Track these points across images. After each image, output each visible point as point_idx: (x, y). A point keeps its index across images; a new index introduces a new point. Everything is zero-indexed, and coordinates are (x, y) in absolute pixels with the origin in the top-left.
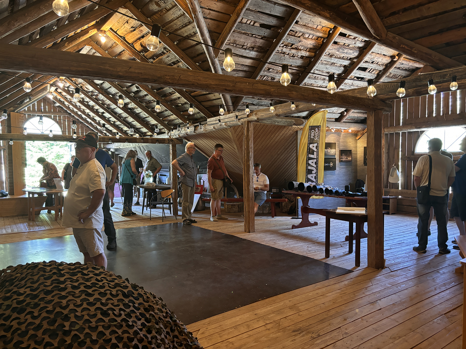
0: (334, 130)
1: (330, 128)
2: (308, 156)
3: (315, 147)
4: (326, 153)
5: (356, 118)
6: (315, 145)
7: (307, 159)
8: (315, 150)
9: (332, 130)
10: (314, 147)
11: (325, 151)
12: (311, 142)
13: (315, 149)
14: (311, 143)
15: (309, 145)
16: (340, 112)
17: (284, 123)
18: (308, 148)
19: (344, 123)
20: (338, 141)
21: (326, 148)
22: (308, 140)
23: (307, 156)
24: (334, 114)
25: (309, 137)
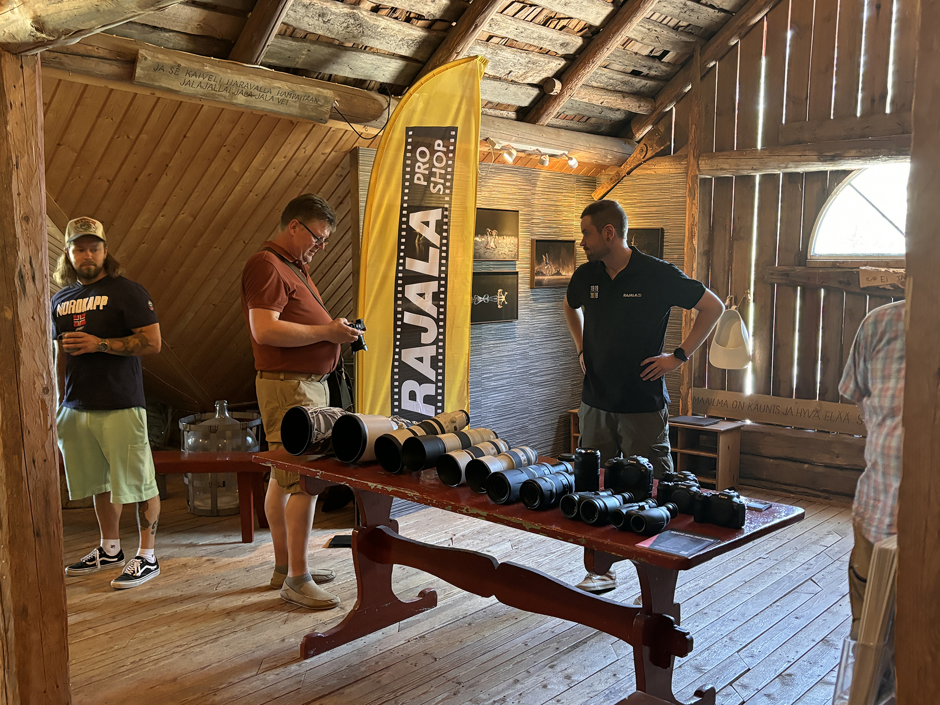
0: (510, 154)
1: (497, 147)
2: (403, 265)
3: (433, 225)
4: (482, 251)
5: (596, 112)
6: (434, 216)
7: (397, 278)
8: (434, 238)
9: (506, 156)
10: (427, 224)
11: (476, 243)
12: (417, 203)
13: (430, 234)
14: (414, 208)
15: (407, 216)
16: (536, 80)
17: (281, 102)
18: (401, 230)
19: (550, 129)
20: (528, 203)
21: (480, 230)
22: (403, 194)
23: (398, 264)
24: (513, 88)
25: (404, 180)
